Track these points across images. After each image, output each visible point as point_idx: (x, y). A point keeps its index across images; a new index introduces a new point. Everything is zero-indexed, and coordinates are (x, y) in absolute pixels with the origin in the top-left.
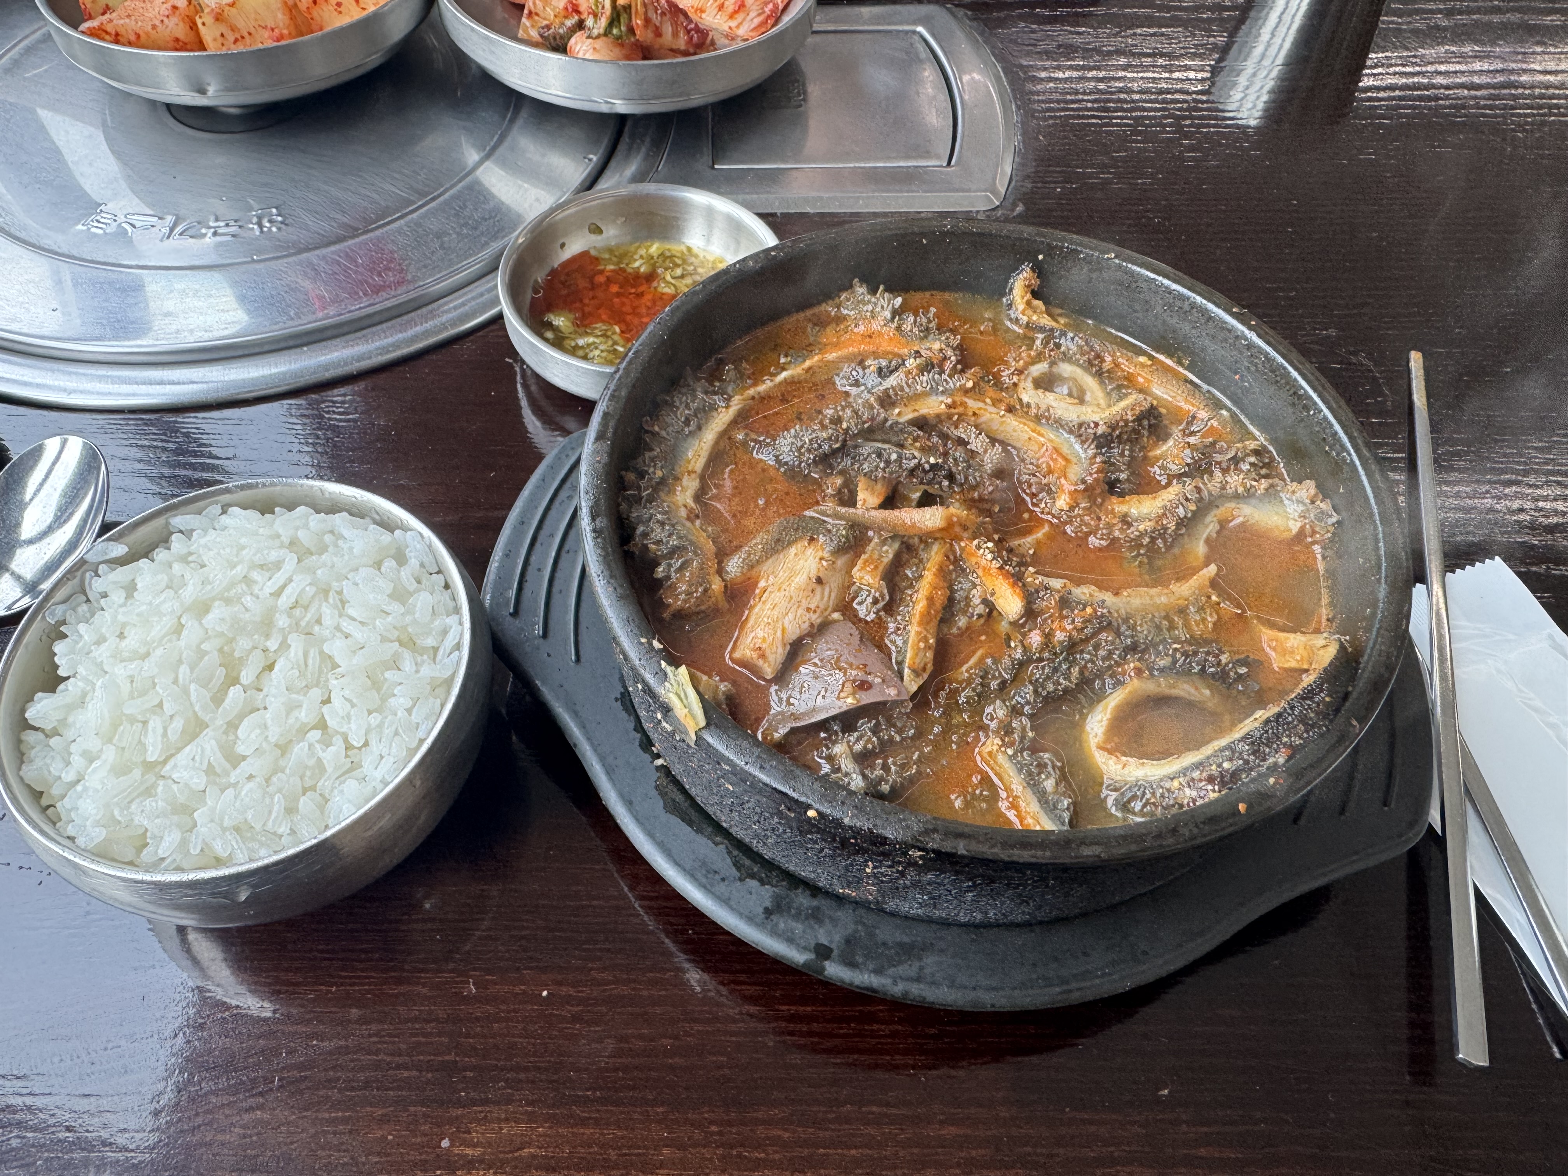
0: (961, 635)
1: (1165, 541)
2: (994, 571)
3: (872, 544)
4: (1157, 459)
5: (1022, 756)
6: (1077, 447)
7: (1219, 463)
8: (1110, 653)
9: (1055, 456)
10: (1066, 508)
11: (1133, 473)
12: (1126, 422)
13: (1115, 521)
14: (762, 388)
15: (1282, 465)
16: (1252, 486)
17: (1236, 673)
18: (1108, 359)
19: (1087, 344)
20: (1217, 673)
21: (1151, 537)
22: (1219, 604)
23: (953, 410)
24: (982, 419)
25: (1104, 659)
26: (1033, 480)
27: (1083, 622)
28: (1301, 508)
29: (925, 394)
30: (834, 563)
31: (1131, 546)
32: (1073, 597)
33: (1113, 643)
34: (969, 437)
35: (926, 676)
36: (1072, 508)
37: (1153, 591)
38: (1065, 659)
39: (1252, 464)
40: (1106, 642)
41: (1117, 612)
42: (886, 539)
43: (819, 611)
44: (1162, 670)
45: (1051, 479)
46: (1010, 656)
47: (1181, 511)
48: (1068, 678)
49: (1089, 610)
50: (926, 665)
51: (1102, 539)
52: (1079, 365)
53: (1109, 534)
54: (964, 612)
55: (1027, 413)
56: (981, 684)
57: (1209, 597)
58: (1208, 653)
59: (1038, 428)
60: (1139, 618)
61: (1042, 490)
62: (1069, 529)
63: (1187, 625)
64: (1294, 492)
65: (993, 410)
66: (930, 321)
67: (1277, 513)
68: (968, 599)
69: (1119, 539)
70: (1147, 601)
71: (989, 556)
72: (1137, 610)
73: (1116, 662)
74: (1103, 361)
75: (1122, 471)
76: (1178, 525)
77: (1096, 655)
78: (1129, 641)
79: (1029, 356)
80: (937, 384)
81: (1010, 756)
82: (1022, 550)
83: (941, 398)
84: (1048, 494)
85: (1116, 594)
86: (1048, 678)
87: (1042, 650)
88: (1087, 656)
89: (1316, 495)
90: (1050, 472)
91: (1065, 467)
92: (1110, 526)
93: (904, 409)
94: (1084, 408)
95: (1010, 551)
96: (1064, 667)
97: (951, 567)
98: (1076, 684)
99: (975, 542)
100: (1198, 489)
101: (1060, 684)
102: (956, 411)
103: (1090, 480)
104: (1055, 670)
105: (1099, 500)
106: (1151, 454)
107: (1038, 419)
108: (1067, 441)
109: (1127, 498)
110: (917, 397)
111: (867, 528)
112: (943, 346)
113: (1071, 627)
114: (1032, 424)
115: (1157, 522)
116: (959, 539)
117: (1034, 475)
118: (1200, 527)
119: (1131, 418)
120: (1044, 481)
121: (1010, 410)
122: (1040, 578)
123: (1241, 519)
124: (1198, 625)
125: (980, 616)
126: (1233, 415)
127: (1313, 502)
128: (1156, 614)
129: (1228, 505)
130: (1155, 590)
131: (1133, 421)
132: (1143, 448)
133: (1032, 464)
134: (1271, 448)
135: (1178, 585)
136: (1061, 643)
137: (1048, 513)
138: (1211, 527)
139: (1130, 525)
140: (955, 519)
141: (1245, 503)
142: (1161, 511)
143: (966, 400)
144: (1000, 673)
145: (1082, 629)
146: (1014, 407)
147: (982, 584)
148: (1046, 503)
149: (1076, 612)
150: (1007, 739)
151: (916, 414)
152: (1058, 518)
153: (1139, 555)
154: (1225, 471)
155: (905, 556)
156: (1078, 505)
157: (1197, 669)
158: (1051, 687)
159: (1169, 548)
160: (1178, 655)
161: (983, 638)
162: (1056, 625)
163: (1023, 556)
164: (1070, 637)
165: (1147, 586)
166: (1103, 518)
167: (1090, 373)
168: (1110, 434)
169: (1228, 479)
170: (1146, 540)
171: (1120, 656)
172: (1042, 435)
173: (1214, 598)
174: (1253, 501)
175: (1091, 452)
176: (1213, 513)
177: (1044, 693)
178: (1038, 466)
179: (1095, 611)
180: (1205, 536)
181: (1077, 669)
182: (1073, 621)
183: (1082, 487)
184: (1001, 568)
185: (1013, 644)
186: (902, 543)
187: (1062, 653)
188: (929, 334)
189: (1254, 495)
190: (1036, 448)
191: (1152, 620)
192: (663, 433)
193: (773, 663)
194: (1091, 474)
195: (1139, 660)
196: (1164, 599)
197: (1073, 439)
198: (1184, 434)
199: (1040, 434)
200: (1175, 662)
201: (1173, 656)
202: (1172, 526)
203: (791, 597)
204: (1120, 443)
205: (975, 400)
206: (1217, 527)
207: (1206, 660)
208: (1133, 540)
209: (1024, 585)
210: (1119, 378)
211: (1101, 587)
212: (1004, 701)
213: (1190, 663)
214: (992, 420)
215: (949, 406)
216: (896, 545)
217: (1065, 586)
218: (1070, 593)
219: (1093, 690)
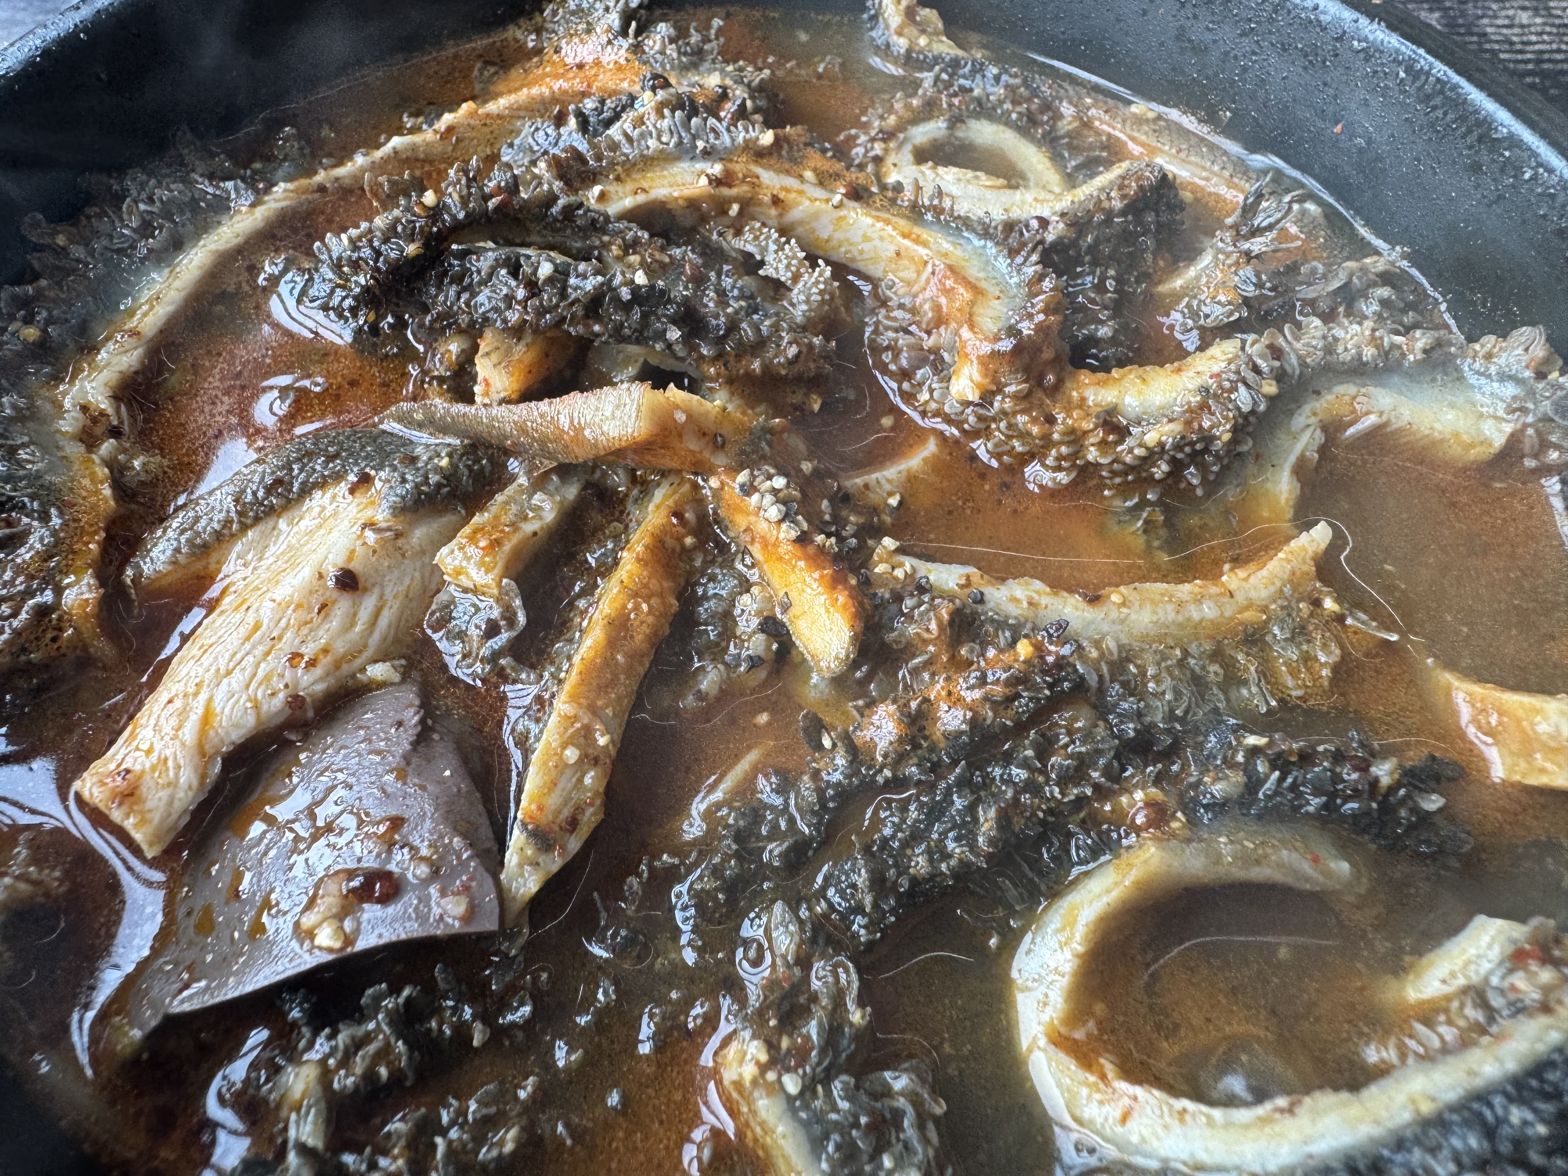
0: (706, 714)
1: (1203, 469)
2: (786, 549)
3: (510, 490)
4: (1177, 297)
5: (828, 1093)
6: (1002, 264)
7: (1312, 303)
8: (1083, 764)
9: (949, 283)
10: (973, 396)
11: (1123, 328)
12: (1110, 214)
13: (1087, 425)
14: (344, 171)
15: (1443, 307)
16: (1394, 346)
17: (1416, 810)
18: (1067, 110)
19: (1026, 83)
20: (1368, 813)
21: (1173, 461)
22: (1340, 618)
23: (726, 191)
24: (795, 214)
25: (1065, 780)
26: (903, 340)
27: (1008, 683)
28: (1510, 390)
29: (664, 158)
30: (398, 535)
31: (1126, 483)
32: (989, 610)
33: (1088, 736)
34: (764, 250)
35: (574, 844)
36: (987, 397)
37: (1185, 590)
38: (963, 783)
39: (1384, 303)
40: (1070, 733)
41: (1097, 644)
42: (546, 474)
43: (325, 662)
44: (1219, 807)
45: (942, 336)
46: (816, 775)
47: (1243, 398)
48: (967, 836)
49: (1024, 649)
50: (579, 809)
51: (1059, 469)
52: (1008, 123)
53: (1075, 455)
54: (716, 651)
55: (893, 201)
56: (737, 855)
57: (1317, 603)
58: (1338, 757)
59: (917, 230)
60: (1149, 657)
61: (922, 362)
62: (981, 449)
63: (1267, 674)
64: (1489, 356)
65: (820, 193)
66: (706, 40)
67: (1452, 405)
68: (727, 619)
69: (1097, 465)
70: (1168, 613)
71: (774, 512)
72: (1144, 638)
73: (1097, 787)
74: (1057, 116)
75: (1102, 323)
76: (1235, 430)
77: (1044, 772)
78: (1130, 729)
79: (908, 107)
80: (694, 137)
81: (790, 1099)
82: (874, 498)
83: (699, 166)
84: (937, 371)
85: (1094, 599)
86: (916, 836)
87: (900, 758)
88: (1019, 774)
89: (1547, 361)
90: (940, 321)
91: (972, 303)
92: (1076, 438)
93: (612, 188)
94: (1018, 195)
95: (843, 499)
96: (959, 803)
97: (689, 541)
98: (989, 857)
99: (743, 477)
100: (1276, 352)
101: (948, 856)
102: (734, 192)
103: (1027, 328)
104: (935, 812)
105: (1051, 378)
106: (1163, 288)
107: (916, 212)
108: (980, 253)
109: (1115, 373)
110: (648, 162)
111: (508, 453)
112: (728, 82)
113: (977, 694)
114: (902, 223)
115: (1188, 423)
116: (703, 469)
117: (907, 332)
118: (1282, 437)
119: (1117, 204)
120: (929, 342)
121: (857, 194)
122: (908, 563)
123: (1372, 420)
124: (1294, 673)
125: (755, 662)
126: (1330, 214)
127: (1541, 375)
128: (1193, 649)
129: (1340, 389)
130: (1187, 587)
131: (1123, 213)
132: (1144, 276)
133: (901, 306)
134: (1414, 272)
135: (1241, 573)
136: (953, 737)
137: (937, 414)
138: (1305, 438)
139: (1123, 433)
140: (681, 417)
141: (1383, 385)
142: (1195, 399)
143: (759, 170)
144: (792, 821)
145: (1009, 700)
146: (867, 190)
147: (764, 583)
148: (931, 391)
149: (991, 653)
150: (785, 1043)
151: (641, 198)
152: (958, 424)
153: (1143, 503)
154: (1328, 317)
155: (595, 517)
156: (1000, 390)
157: (1315, 803)
158: (920, 864)
159: (1212, 485)
160: (1261, 767)
161: (763, 718)
162: (937, 690)
163: (875, 510)
164: (975, 723)
165: (1164, 579)
166: (1060, 417)
167: (1032, 139)
168: (1074, 243)
169: (1338, 332)
170: (1161, 469)
171: (1107, 772)
172: (925, 244)
173: (1329, 604)
174: (1396, 379)
175: (1030, 271)
176: (1307, 409)
177: (904, 885)
178: (914, 311)
179: (1039, 648)
180: (1292, 459)
181: (992, 813)
182: (982, 681)
183: (1006, 345)
184: (803, 540)
185: (827, 742)
186: (587, 485)
187: (955, 763)
188: (702, 60)
189: (1399, 364)
190: (910, 274)
191: (1182, 663)
192: (78, 252)
193: (156, 817)
194: (1030, 316)
195: (1158, 780)
196: (1209, 611)
197: (991, 249)
198: (1238, 237)
199: (918, 241)
200: (1253, 783)
201: (1248, 768)
202: (1224, 434)
203: (257, 627)
204: (1095, 263)
205: (779, 171)
206: (1319, 437)
207: (1337, 778)
208: (1130, 469)
209: (866, 582)
210: (1091, 148)
211: (1058, 584)
212: (794, 909)
213: (1294, 787)
214: (816, 216)
215: (716, 182)
216: (572, 492)
217: (968, 584)
218: (980, 600)
219: (1035, 864)
